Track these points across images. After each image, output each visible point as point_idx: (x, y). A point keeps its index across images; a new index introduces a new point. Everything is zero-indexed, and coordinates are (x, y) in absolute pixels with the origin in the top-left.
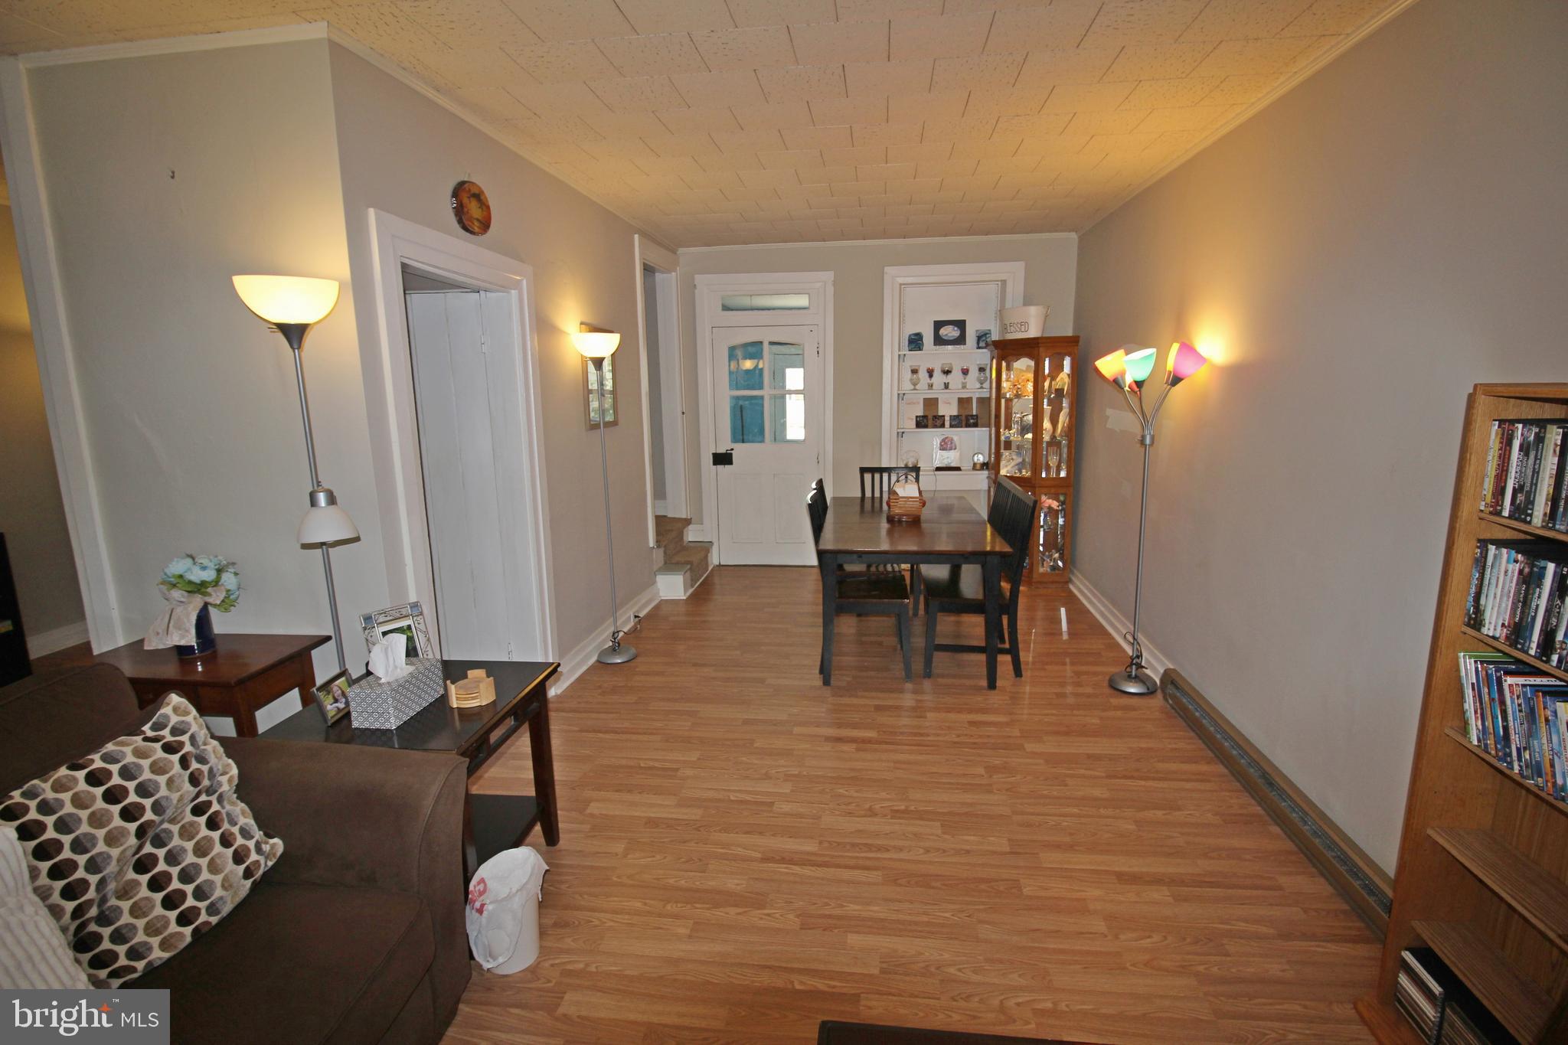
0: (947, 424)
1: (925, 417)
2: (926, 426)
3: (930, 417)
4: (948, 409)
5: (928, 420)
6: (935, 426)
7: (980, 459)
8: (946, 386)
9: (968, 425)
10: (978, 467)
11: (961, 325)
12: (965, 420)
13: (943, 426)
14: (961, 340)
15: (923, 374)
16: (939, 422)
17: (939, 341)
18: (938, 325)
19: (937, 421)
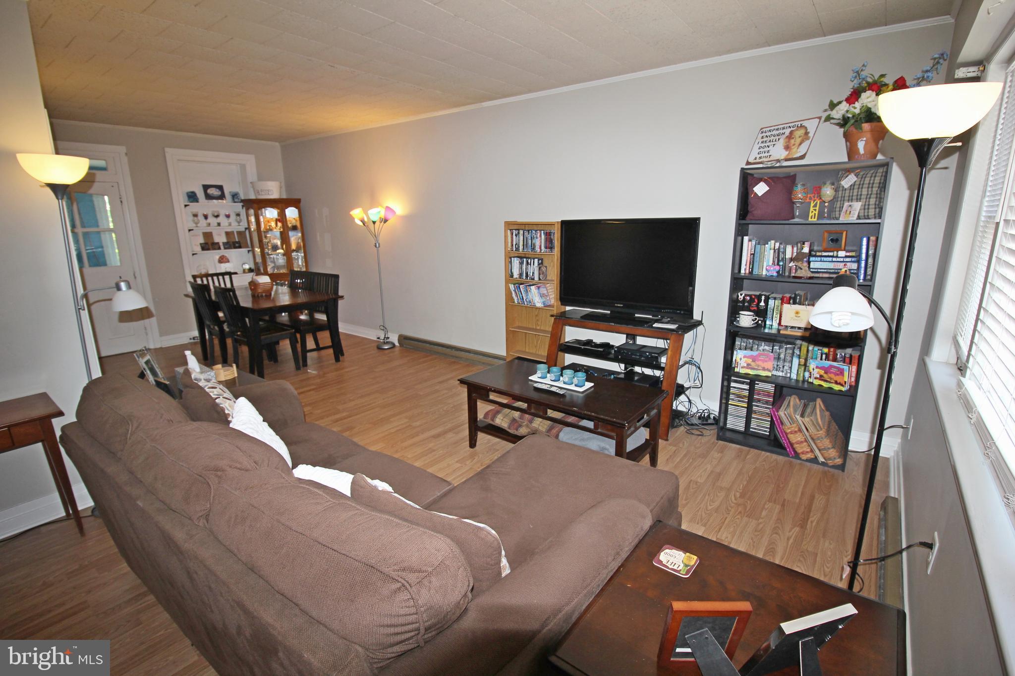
0: (222, 247)
1: (206, 244)
2: (208, 249)
3: (210, 244)
4: (220, 238)
5: (209, 245)
6: (214, 249)
7: (247, 267)
8: (219, 224)
9: (235, 247)
10: (247, 271)
11: (220, 188)
12: (233, 243)
13: (219, 248)
14: (222, 197)
15: (201, 218)
16: (216, 246)
17: (209, 197)
18: (206, 187)
19: (215, 246)
